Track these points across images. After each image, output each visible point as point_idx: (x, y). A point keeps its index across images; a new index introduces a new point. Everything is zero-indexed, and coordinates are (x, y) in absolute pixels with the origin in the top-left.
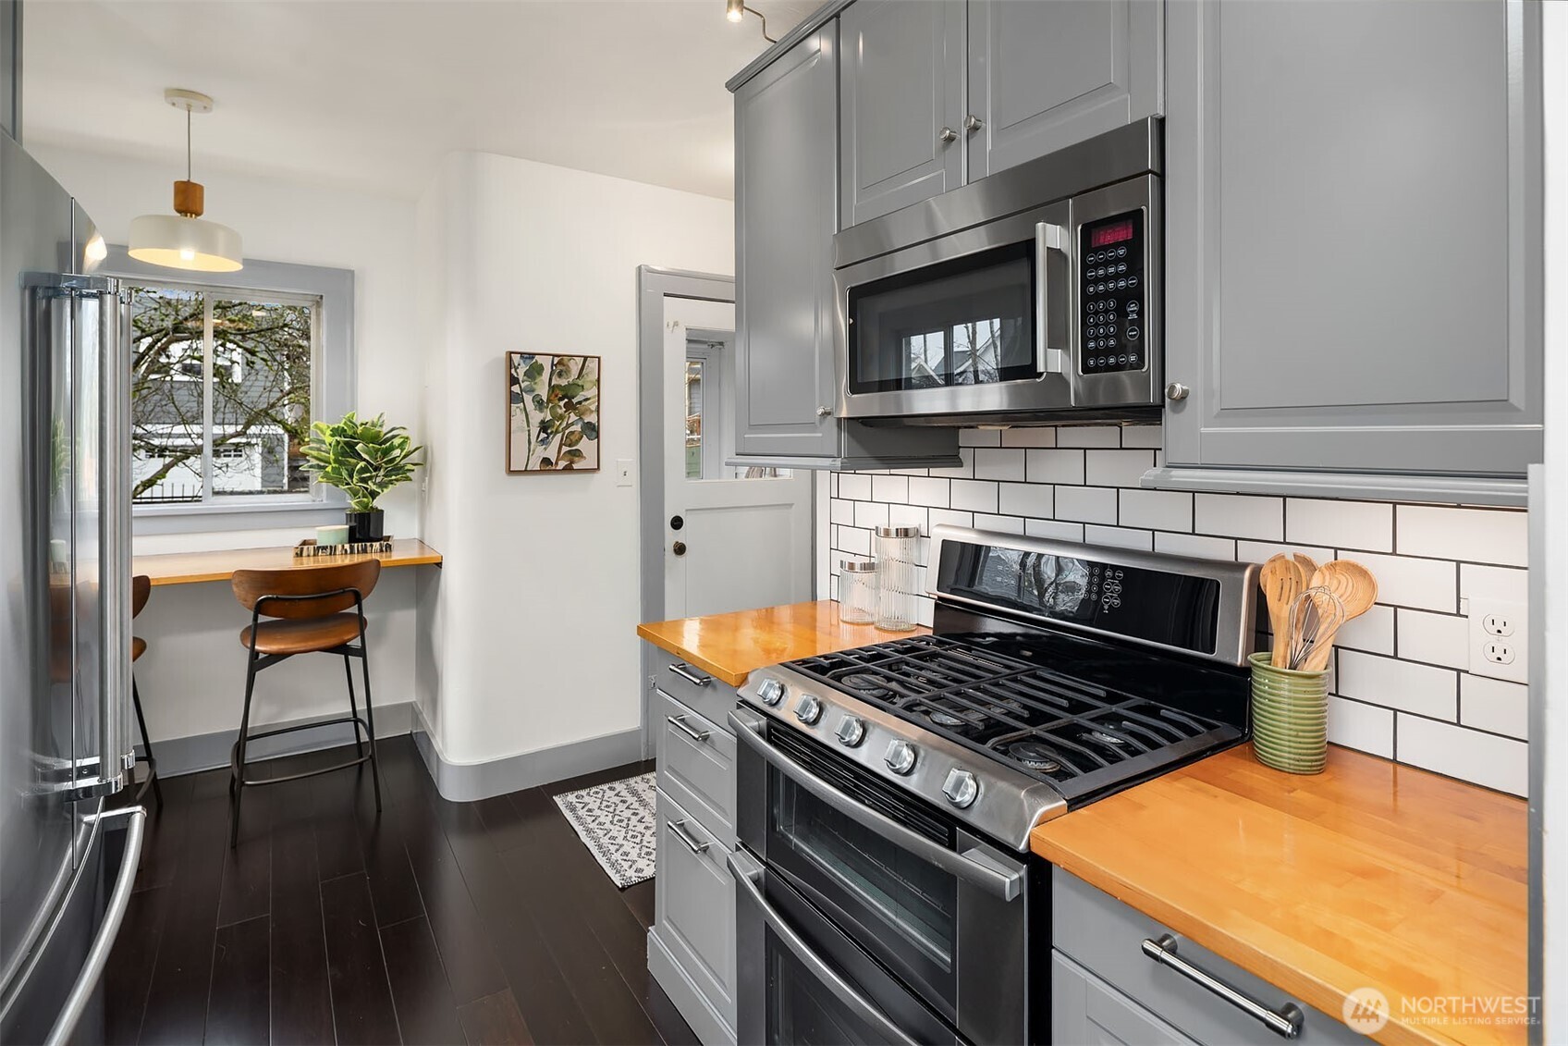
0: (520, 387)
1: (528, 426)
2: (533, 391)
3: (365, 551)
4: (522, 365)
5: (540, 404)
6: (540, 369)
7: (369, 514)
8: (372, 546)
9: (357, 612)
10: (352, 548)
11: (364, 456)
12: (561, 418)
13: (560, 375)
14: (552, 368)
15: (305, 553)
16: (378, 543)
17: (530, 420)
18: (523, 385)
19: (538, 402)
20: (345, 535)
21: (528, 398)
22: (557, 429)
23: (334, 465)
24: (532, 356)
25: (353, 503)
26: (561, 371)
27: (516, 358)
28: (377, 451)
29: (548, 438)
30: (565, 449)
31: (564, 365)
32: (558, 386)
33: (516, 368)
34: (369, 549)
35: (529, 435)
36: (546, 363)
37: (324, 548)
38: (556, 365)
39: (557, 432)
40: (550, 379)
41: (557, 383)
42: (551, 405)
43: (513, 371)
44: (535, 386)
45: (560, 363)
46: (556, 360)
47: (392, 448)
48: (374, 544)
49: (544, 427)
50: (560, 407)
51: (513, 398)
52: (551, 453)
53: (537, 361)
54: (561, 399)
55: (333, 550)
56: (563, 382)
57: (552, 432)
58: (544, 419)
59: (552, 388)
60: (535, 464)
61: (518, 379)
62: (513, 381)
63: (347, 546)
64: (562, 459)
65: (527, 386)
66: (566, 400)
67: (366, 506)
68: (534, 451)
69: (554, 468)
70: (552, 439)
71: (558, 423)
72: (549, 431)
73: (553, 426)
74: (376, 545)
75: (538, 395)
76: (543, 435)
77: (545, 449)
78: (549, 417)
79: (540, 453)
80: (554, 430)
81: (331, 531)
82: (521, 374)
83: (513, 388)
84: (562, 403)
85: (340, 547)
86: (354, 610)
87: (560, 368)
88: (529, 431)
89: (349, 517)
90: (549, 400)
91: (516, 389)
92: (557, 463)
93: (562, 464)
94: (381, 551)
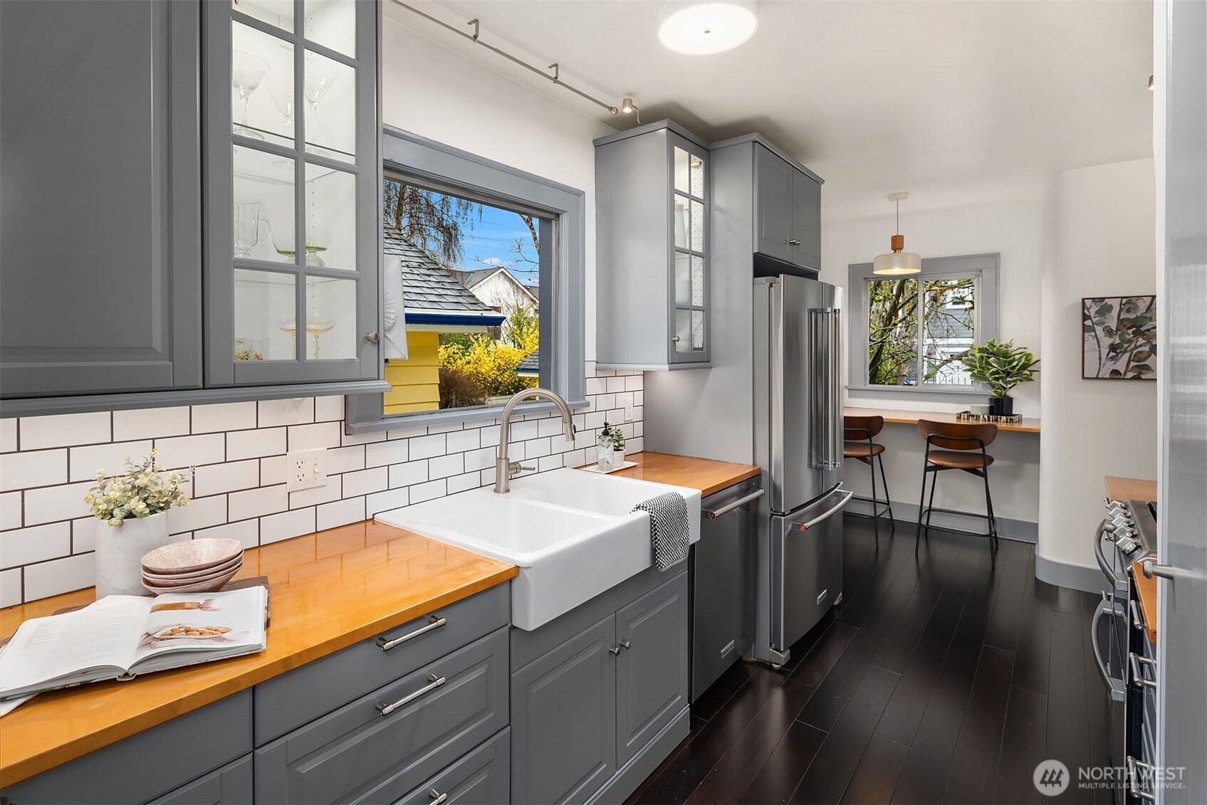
0: (1092, 321)
1: (1099, 347)
2: (1103, 323)
3: (996, 420)
4: (1094, 306)
5: (1109, 332)
6: (1110, 308)
7: (1002, 400)
8: (1001, 418)
9: (982, 453)
10: (989, 418)
11: (994, 365)
12: (1130, 341)
13: (1128, 311)
14: (1121, 306)
15: (962, 418)
16: (1005, 417)
17: (1101, 344)
18: (1094, 320)
19: (1108, 331)
20: (987, 411)
21: (1099, 329)
22: (1125, 350)
23: (979, 369)
24: (1102, 299)
25: (991, 392)
26: (1130, 308)
27: (1088, 303)
28: (1005, 362)
29: (1117, 356)
30: (1133, 364)
31: (1132, 304)
32: (1128, 320)
33: (1088, 309)
34: (999, 420)
35: (1100, 354)
36: (1116, 304)
37: (973, 416)
38: (1124, 305)
39: (1125, 351)
40: (1119, 315)
41: (1124, 317)
42: (1119, 333)
43: (1086, 311)
44: (1105, 320)
45: (1129, 303)
46: (1124, 301)
47: (1014, 361)
48: (1002, 417)
49: (1113, 348)
50: (1129, 334)
51: (1085, 329)
52: (1121, 366)
53: (1106, 303)
54: (1130, 328)
55: (978, 417)
56: (1132, 316)
57: (1120, 352)
58: (1114, 343)
59: (1120, 321)
60: (1105, 373)
61: (1090, 316)
62: (1085, 317)
63: (986, 417)
64: (1130, 371)
65: (1098, 320)
66: (1134, 329)
67: (1001, 394)
68: (1104, 365)
69: (1122, 377)
70: (1121, 356)
71: (1127, 345)
72: (1118, 351)
73: (1122, 348)
74: (1004, 418)
75: (1108, 326)
76: (1112, 354)
77: (1115, 363)
78: (1118, 341)
79: (1110, 366)
80: (1123, 350)
81: (979, 408)
82: (1092, 312)
83: (1086, 323)
84: (1130, 331)
85: (982, 416)
86: (980, 451)
87: (1127, 306)
88: (1100, 351)
89: (991, 400)
90: (1118, 329)
91: (1088, 323)
92: (1125, 374)
93: (1130, 375)
94: (1007, 422)
